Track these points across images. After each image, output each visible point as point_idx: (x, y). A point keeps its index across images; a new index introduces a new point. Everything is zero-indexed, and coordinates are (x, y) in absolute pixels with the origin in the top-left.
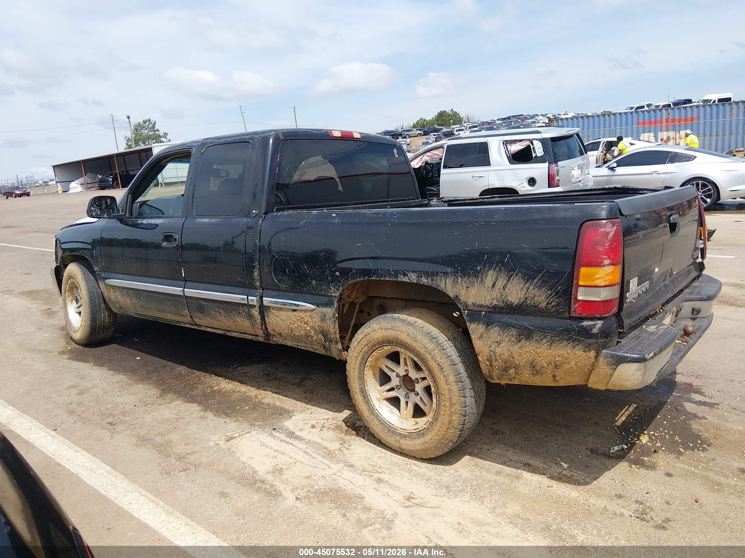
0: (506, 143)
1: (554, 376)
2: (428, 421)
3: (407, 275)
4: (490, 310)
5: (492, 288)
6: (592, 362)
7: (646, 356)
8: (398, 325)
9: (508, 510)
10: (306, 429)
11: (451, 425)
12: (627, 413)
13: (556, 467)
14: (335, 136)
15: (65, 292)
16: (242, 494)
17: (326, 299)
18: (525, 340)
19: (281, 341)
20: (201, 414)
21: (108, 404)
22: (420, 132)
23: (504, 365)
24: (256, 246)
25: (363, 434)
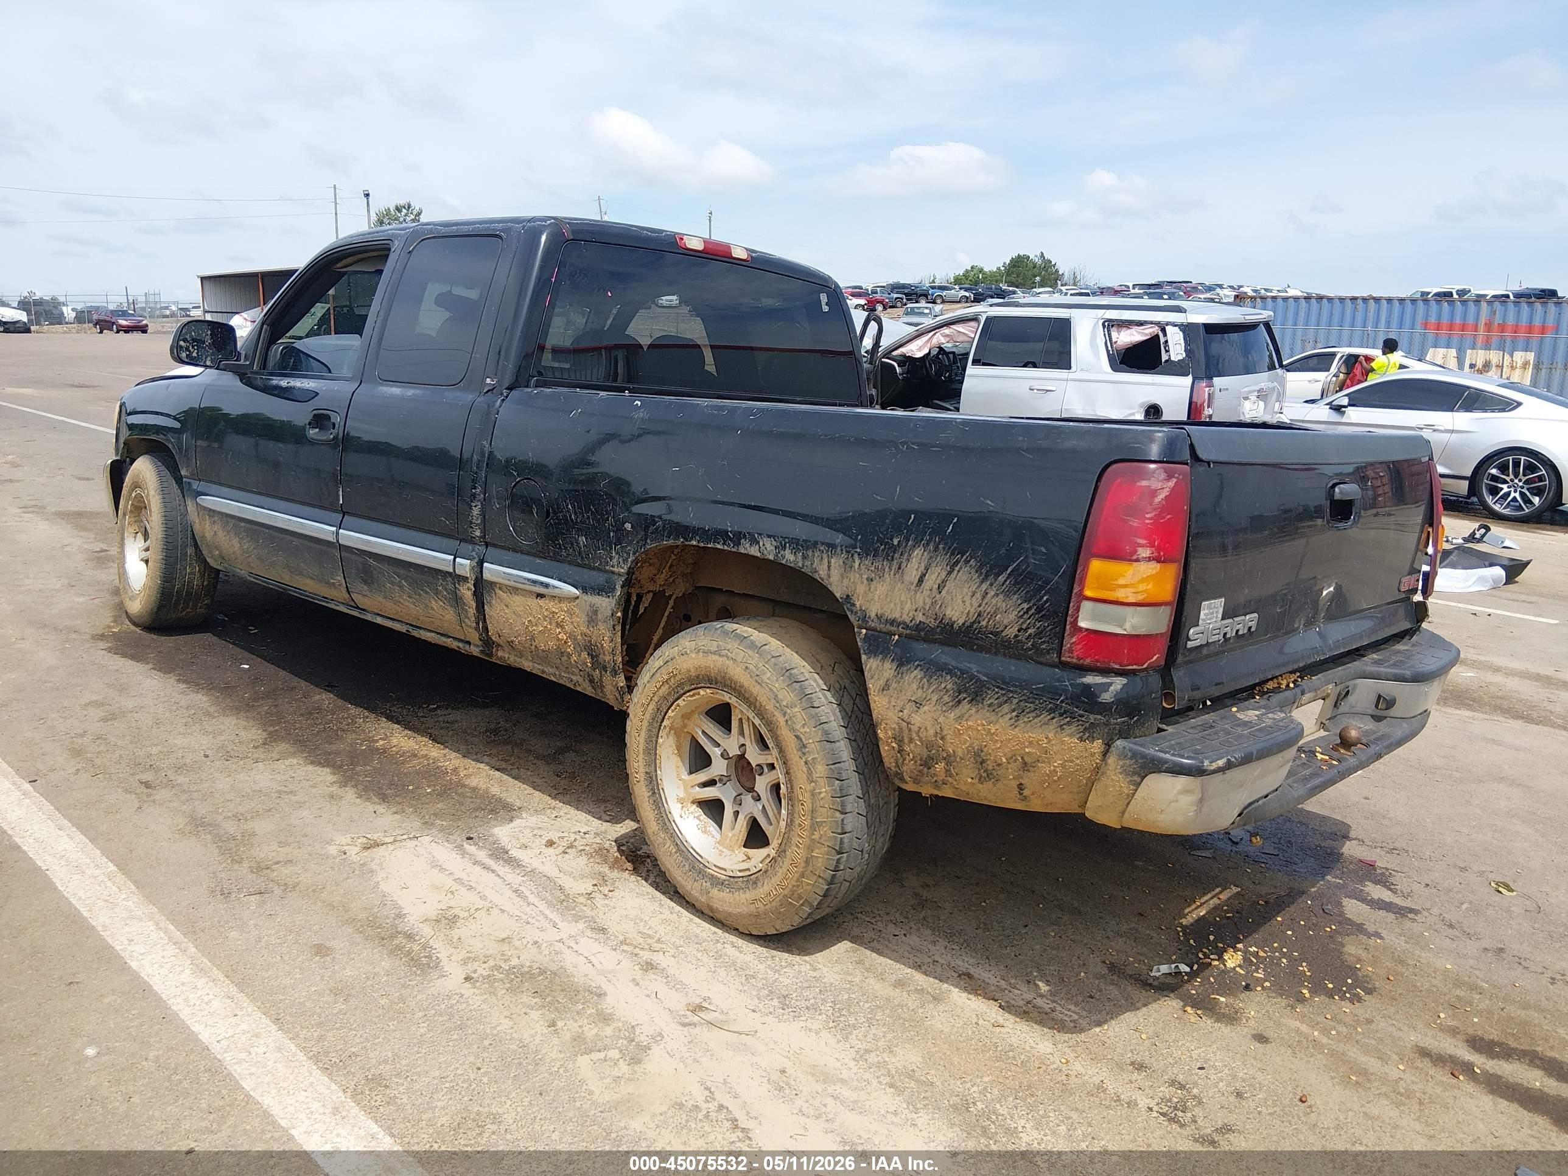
0: (1110, 325)
1: (1021, 787)
2: (768, 855)
3: (758, 543)
4: (908, 632)
5: (917, 586)
6: (1097, 763)
7: (1206, 763)
8: (729, 647)
9: (894, 1060)
10: (534, 846)
11: (810, 868)
12: (1216, 901)
13: (1025, 989)
14: (688, 246)
15: (125, 515)
16: (359, 955)
17: (601, 578)
18: (970, 702)
19: (511, 659)
20: (331, 789)
21: (155, 745)
22: (967, 294)
23: (925, 753)
24: (482, 454)
25: (648, 871)
